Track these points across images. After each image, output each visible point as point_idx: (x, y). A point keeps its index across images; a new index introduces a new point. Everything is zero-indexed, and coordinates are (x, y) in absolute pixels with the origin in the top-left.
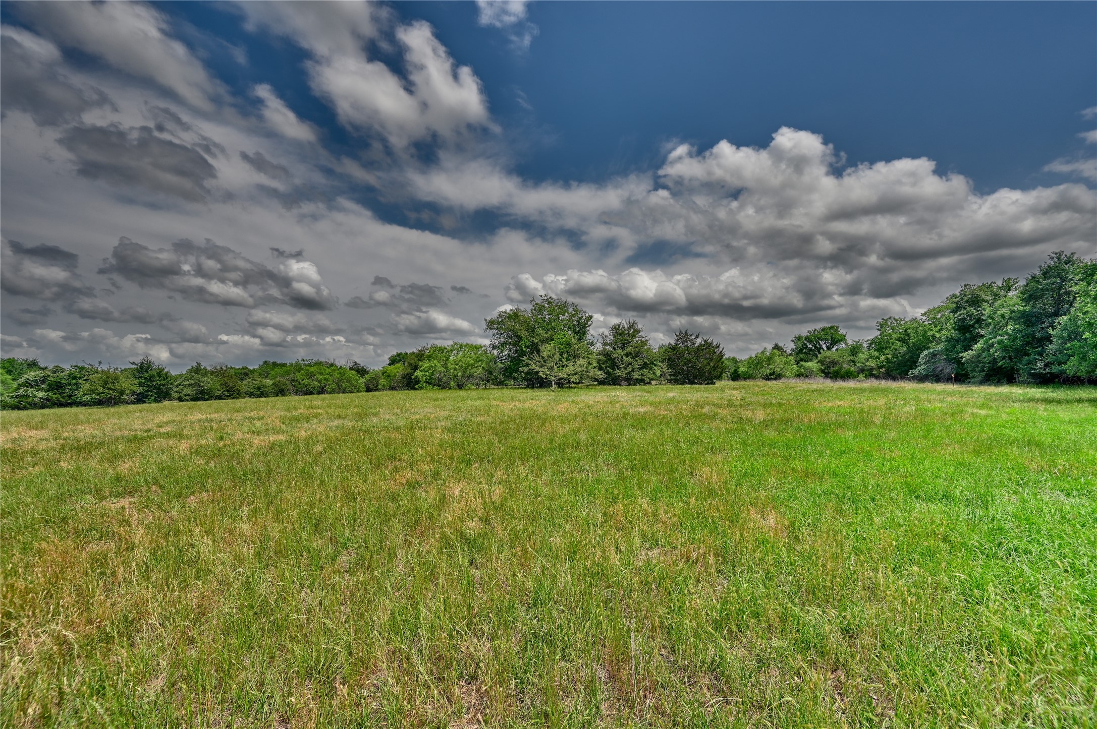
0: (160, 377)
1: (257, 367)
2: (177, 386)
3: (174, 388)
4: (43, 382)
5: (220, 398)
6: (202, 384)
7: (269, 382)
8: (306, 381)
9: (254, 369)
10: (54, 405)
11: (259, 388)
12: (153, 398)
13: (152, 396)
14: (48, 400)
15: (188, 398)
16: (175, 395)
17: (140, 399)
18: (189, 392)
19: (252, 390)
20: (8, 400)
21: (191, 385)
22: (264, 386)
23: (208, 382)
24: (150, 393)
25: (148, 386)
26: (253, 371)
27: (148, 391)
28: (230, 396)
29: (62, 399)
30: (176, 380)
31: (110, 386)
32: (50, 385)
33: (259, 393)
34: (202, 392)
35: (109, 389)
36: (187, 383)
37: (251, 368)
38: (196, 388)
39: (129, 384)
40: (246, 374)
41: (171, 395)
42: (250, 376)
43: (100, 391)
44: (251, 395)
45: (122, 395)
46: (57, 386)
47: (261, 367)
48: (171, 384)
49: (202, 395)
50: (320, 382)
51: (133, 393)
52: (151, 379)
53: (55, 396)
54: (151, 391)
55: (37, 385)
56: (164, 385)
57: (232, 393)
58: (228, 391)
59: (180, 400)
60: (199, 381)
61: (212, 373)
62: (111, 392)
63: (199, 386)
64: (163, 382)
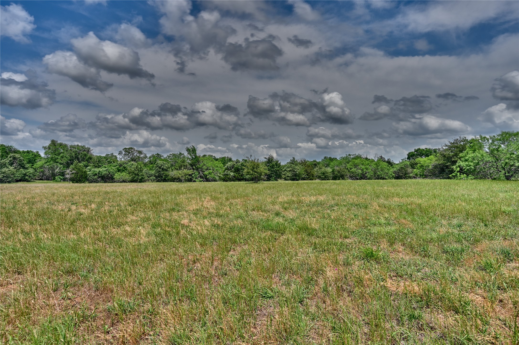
0: (277, 166)
1: (320, 160)
2: (284, 171)
3: (282, 173)
4: (233, 167)
5: (304, 179)
6: (295, 170)
7: (329, 170)
8: (353, 170)
9: (319, 162)
10: (236, 179)
11: (324, 174)
12: (274, 178)
13: (273, 176)
14: (234, 177)
15: (288, 178)
16: (283, 176)
17: (269, 178)
18: (290, 175)
19: (320, 175)
20: (222, 176)
21: (290, 171)
22: (326, 172)
23: (299, 169)
24: (273, 175)
25: (272, 171)
26: (319, 163)
27: (272, 174)
28: (308, 178)
29: (239, 177)
30: (283, 168)
31: (255, 170)
32: (235, 169)
33: (323, 176)
34: (296, 175)
35: (255, 172)
36: (288, 169)
37: (318, 161)
38: (293, 172)
39: (264, 169)
40: (315, 165)
41: (281, 176)
42: (317, 165)
43: (252, 173)
44: (319, 178)
45: (261, 175)
46: (237, 170)
47: (323, 160)
48: (282, 170)
49: (295, 177)
50: (362, 170)
51: (266, 174)
52: (273, 167)
53: (237, 175)
54: (273, 174)
55: (231, 169)
56: (278, 170)
57: (310, 177)
58: (307, 175)
59: (286, 179)
60: (294, 168)
61: (300, 164)
62: (256, 173)
63: (294, 171)
64: (278, 169)
